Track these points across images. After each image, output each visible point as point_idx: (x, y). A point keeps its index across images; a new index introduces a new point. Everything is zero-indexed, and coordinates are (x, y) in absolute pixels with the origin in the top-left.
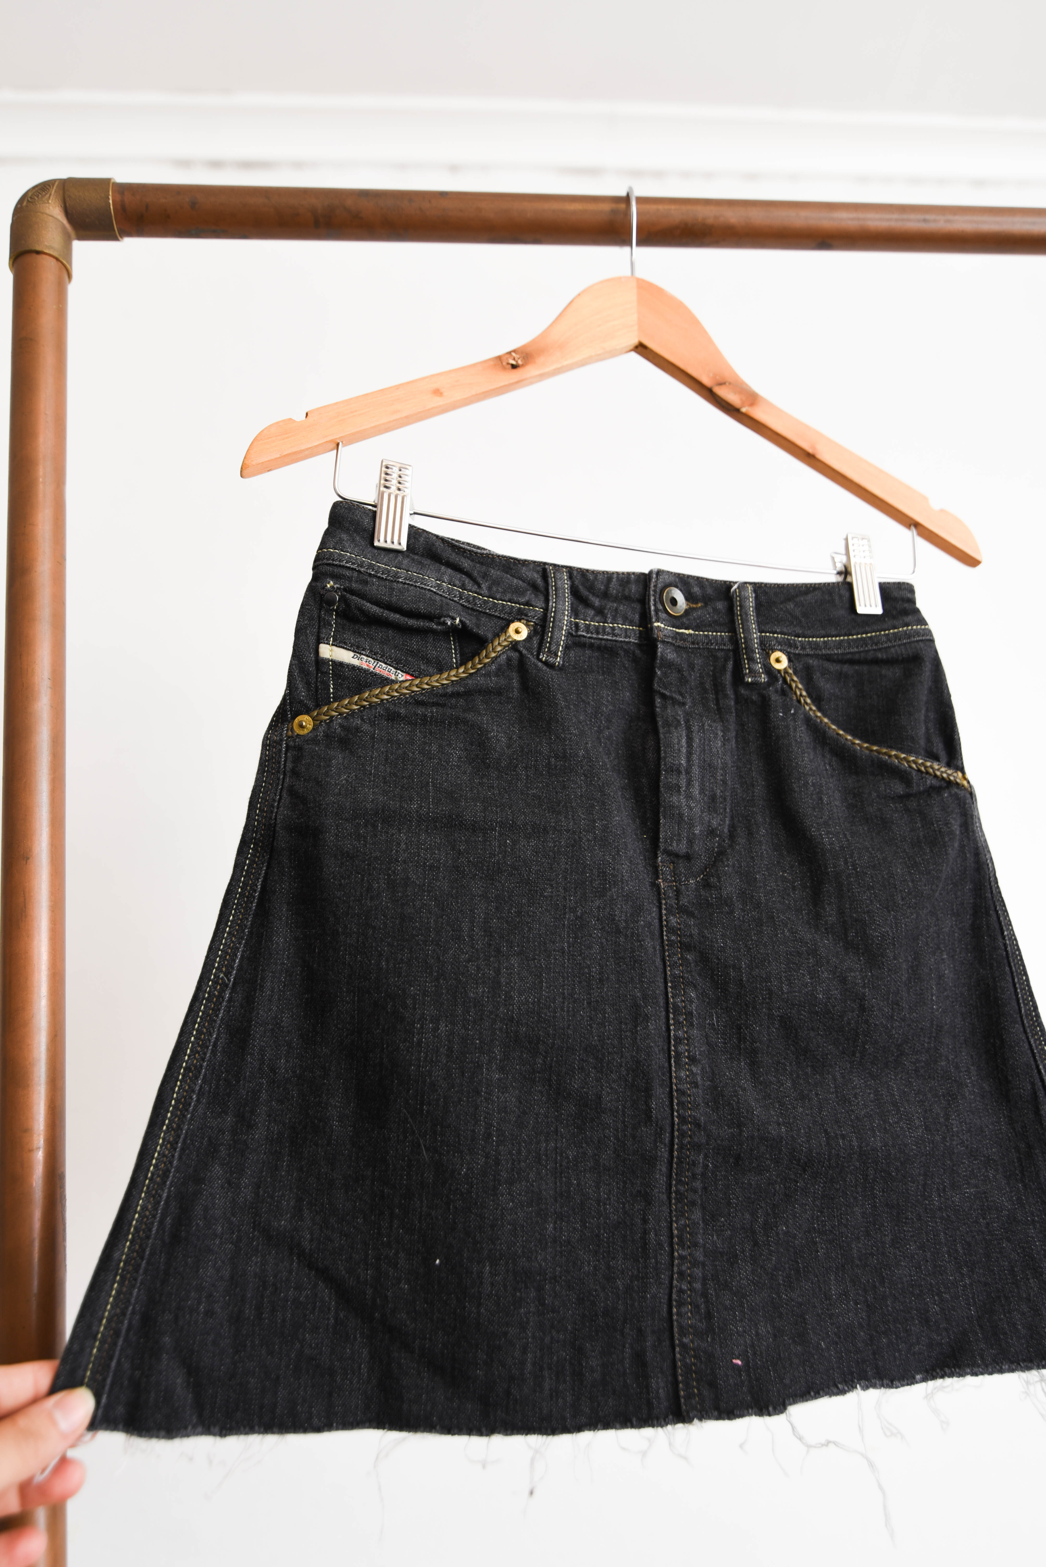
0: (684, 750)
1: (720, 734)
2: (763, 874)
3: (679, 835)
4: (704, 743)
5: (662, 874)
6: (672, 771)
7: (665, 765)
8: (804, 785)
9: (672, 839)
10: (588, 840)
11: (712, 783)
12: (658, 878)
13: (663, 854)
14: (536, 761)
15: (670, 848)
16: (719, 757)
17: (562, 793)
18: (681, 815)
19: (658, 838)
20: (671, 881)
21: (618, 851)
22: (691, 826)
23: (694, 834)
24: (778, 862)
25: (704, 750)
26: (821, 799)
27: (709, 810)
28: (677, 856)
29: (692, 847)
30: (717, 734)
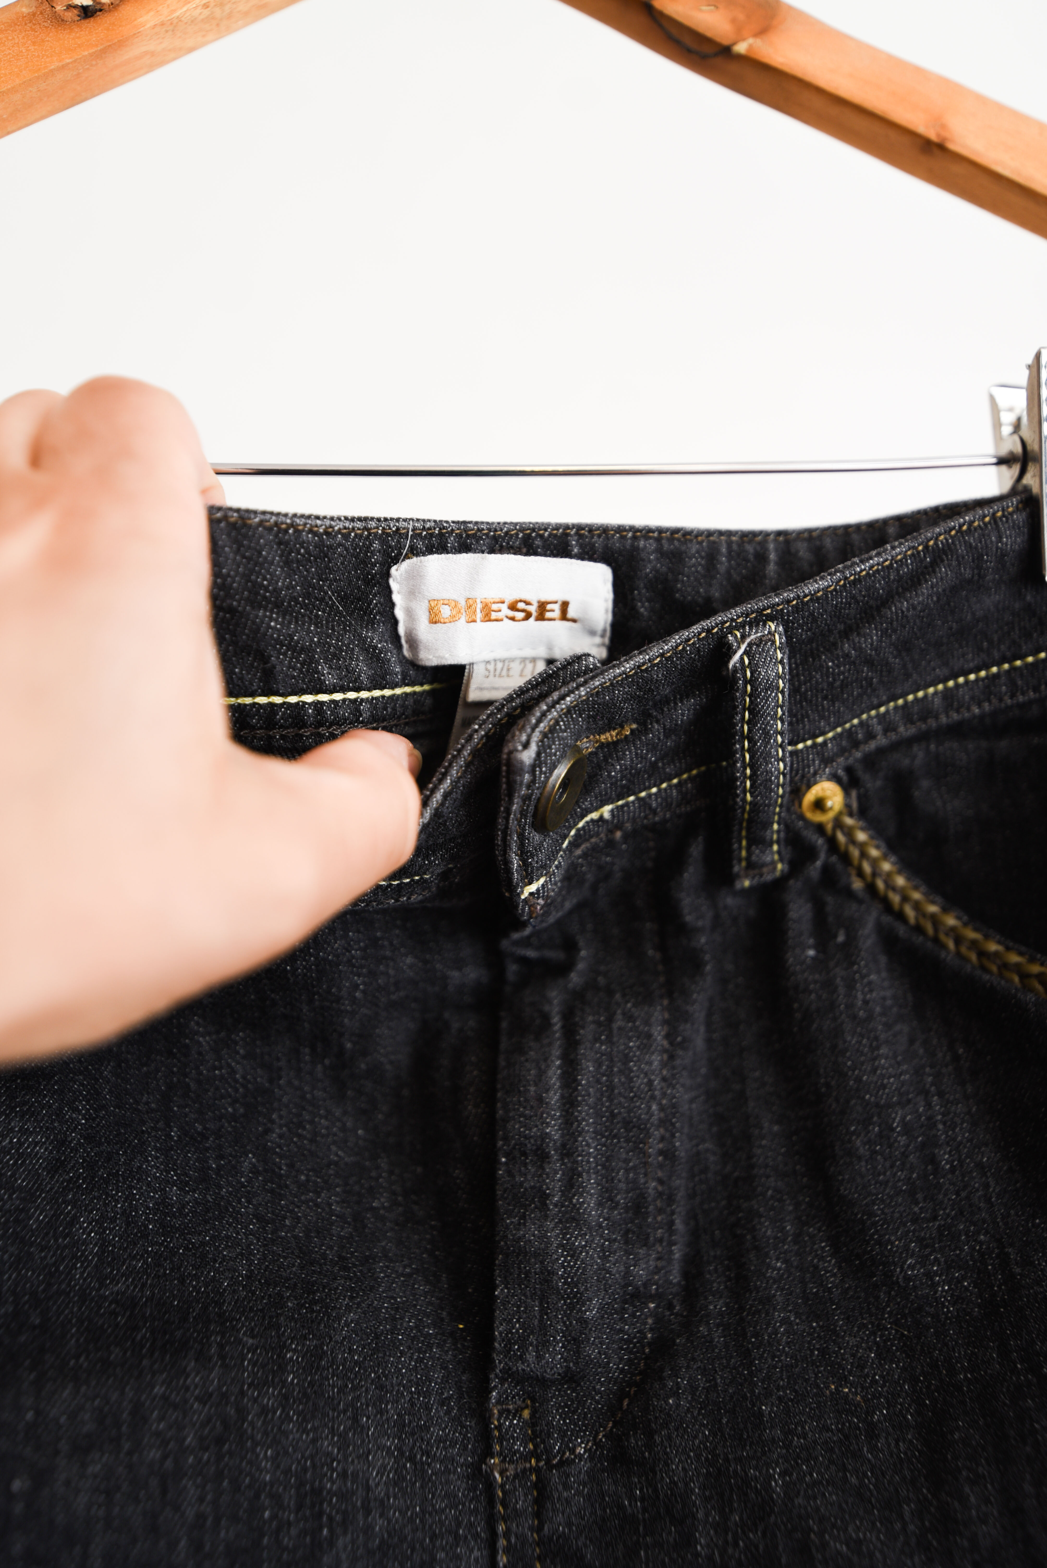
0: (554, 1098)
1: (658, 1033)
2: (780, 1399)
3: (543, 1327)
4: (610, 1068)
5: (501, 1439)
6: (524, 1154)
7: (506, 1139)
8: (880, 1135)
9: (523, 1342)
10: (264, 1411)
11: (634, 1168)
12: (488, 1453)
13: (503, 1381)
14: (130, 1198)
15: (520, 1366)
16: (653, 1097)
17: (196, 1277)
18: (547, 1276)
19: (493, 1339)
20: (526, 1458)
21: (355, 1419)
22: (576, 1301)
23: (583, 1322)
24: (823, 1352)
25: (611, 1087)
26: (933, 1160)
27: (627, 1242)
28: (542, 1382)
29: (578, 1352)
30: (649, 1036)
